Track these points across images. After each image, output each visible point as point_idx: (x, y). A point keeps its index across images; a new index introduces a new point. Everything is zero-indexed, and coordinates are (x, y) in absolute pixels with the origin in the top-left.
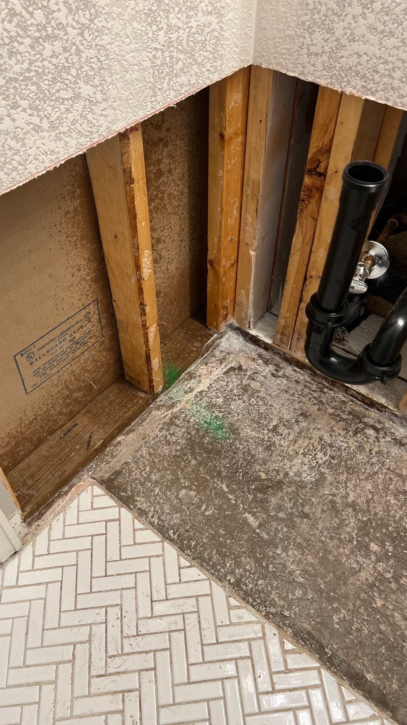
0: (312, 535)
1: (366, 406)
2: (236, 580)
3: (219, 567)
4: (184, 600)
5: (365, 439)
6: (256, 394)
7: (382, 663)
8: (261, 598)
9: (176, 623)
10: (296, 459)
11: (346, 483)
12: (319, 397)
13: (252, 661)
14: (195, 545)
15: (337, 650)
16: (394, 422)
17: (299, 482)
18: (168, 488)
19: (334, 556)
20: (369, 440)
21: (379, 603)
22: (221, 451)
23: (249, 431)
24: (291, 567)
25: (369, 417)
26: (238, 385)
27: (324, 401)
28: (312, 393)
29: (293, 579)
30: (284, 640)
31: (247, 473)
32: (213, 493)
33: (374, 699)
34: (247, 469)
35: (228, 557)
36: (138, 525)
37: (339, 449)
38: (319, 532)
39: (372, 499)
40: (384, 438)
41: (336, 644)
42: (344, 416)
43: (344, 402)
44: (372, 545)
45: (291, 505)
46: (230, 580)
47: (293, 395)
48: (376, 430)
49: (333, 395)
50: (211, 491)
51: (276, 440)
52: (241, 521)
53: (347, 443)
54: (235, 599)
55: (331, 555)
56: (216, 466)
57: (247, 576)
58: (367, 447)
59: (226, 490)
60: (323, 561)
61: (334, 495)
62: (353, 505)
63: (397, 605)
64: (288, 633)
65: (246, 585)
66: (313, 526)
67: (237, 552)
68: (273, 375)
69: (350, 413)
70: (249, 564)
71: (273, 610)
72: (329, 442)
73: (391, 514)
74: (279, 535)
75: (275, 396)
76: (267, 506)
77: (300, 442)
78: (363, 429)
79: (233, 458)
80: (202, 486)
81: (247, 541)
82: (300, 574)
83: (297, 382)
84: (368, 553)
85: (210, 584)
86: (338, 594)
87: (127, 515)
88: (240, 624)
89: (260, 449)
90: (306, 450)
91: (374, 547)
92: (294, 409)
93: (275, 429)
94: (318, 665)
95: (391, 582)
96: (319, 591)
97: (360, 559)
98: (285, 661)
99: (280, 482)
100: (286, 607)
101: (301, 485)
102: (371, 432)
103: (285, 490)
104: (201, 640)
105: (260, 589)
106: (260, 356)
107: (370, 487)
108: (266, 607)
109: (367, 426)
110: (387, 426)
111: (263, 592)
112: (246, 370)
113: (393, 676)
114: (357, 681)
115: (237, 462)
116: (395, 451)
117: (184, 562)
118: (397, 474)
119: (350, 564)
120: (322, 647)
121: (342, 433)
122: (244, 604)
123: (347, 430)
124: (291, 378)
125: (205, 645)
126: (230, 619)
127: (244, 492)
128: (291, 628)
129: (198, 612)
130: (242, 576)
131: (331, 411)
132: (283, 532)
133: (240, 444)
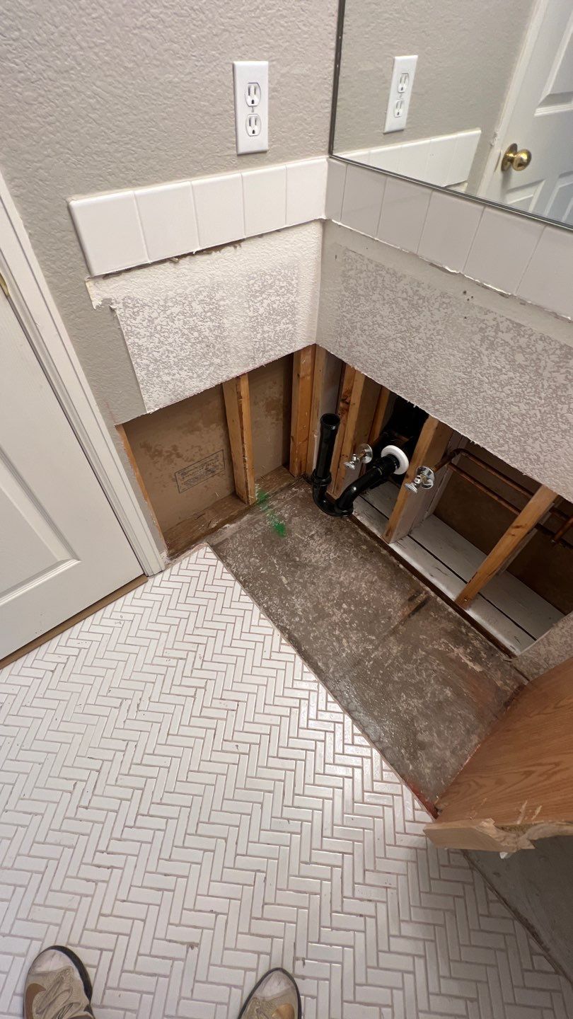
0: (313, 594)
2: (267, 607)
3: (260, 599)
5: (360, 551)
6: (308, 515)
7: (328, 659)
8: (277, 618)
9: (232, 619)
10: (318, 554)
11: (341, 572)
13: (264, 644)
14: (251, 586)
15: (307, 649)
17: (316, 566)
18: (246, 556)
19: (322, 606)
21: (337, 632)
23: (297, 535)
24: (298, 606)
29: (297, 613)
30: (282, 639)
31: (290, 556)
32: (268, 563)
33: (318, 674)
34: (290, 554)
35: (267, 595)
36: (225, 570)
37: (344, 553)
38: (318, 593)
39: (353, 582)
41: (308, 646)
42: (353, 537)
43: (356, 529)
45: (308, 577)
46: (264, 606)
47: (329, 520)
50: (268, 561)
51: (311, 543)
52: (278, 580)
53: (349, 551)
54: (264, 615)
55: (320, 605)
56: (274, 550)
57: (274, 606)
58: (360, 555)
59: (276, 562)
60: (315, 607)
61: (332, 576)
62: (341, 584)
63: (346, 635)
64: (286, 636)
65: (272, 610)
66: (316, 589)
67: (272, 594)
70: (277, 601)
71: (282, 624)
73: (360, 592)
74: (296, 590)
76: (295, 575)
80: (263, 558)
81: (279, 589)
82: (301, 611)
84: (340, 607)
85: (254, 606)
86: (317, 624)
87: (220, 564)
88: (263, 626)
89: (301, 545)
91: (345, 606)
94: (295, 653)
95: (347, 624)
96: (308, 621)
97: (335, 610)
98: (280, 648)
99: (306, 564)
100: (288, 625)
101: (317, 568)
103: (307, 569)
104: (242, 630)
105: (278, 613)
108: (279, 622)
111: (279, 615)
113: (331, 666)
114: (312, 664)
117: (243, 593)
119: (329, 611)
120: (300, 646)
122: (268, 618)
123: (352, 544)
125: (243, 632)
126: (258, 624)
127: (285, 566)
128: (288, 634)
130: (271, 605)
132: (299, 589)
133: (291, 540)
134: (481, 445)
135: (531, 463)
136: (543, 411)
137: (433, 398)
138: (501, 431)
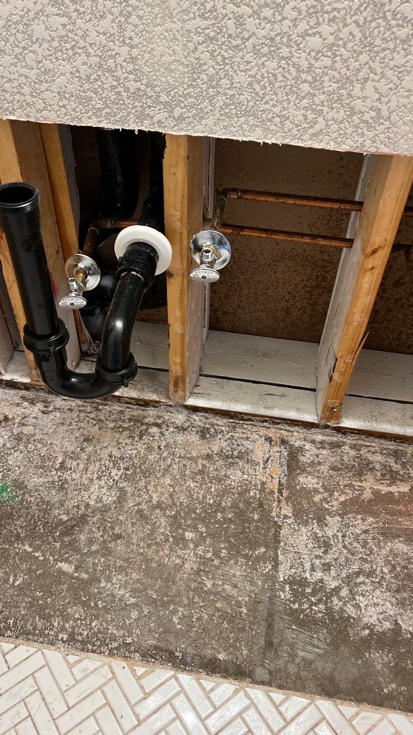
0: (129, 553)
1: (142, 408)
2: (69, 635)
3: (47, 632)
4: (20, 685)
5: (151, 439)
6: (32, 439)
7: (228, 637)
8: (99, 639)
9: (18, 713)
10: (92, 486)
11: (146, 487)
12: (97, 416)
13: (110, 706)
14: (13, 623)
15: (186, 648)
16: (171, 412)
17: (102, 507)
19: (156, 562)
20: (155, 438)
21: (209, 584)
22: (12, 513)
23: (36, 480)
24: (120, 593)
25: (149, 416)
26: (10, 437)
27: (103, 418)
28: (88, 415)
29: (125, 604)
30: (134, 668)
31: (47, 523)
32: (17, 559)
33: (231, 675)
34: (46, 519)
35: (53, 616)
37: (130, 459)
38: (135, 546)
39: (174, 491)
40: (167, 430)
41: (184, 643)
42: (126, 425)
43: (121, 412)
44: (187, 534)
45: (101, 533)
46: (62, 638)
47: (70, 424)
48: (158, 425)
49: (109, 409)
50: (14, 558)
51: (67, 477)
52: (55, 574)
53: (135, 449)
54: (73, 654)
55: (153, 563)
56: (11, 531)
57: (79, 624)
58: (155, 445)
59: (30, 550)
60: (148, 572)
61: (139, 504)
62: (159, 505)
63: (225, 578)
64: (137, 658)
65: (81, 634)
66: (129, 543)
67: (61, 607)
68: (44, 412)
69: (130, 420)
70: (77, 611)
71: (115, 645)
72: (119, 456)
73: (194, 497)
74: (98, 568)
75: (53, 433)
76: (77, 546)
77: (91, 468)
78: (146, 430)
79: (28, 514)
81: (68, 590)
82: (130, 595)
83: (71, 410)
84: (185, 543)
85: (43, 653)
86: (171, 596)
88: (86, 676)
89: (54, 492)
90: (100, 473)
91: (189, 535)
92: (76, 438)
93: (62, 466)
94: (172, 673)
95: (213, 560)
96: (153, 602)
97: (180, 553)
98: (142, 687)
100: (127, 634)
101: (105, 509)
102: (154, 430)
103: (90, 522)
104: (52, 716)
105: (96, 630)
106: (23, 398)
107: (169, 482)
108: (107, 645)
109: (149, 425)
110: (167, 418)
111: (99, 632)
112: (14, 418)
113: (241, 644)
114: (212, 667)
115: (33, 516)
116: (180, 438)
117: (7, 646)
118: (188, 458)
119: (173, 561)
120: (171, 653)
121: (128, 441)
122: (83, 654)
123: (132, 437)
124: (64, 409)
125: (57, 719)
126: (74, 678)
127: (50, 543)
128: (137, 652)
129: (39, 689)
130: (73, 628)
131: (112, 425)
132: (101, 563)
133: (31, 496)
134: (279, 142)
135: (369, 127)
136: (361, 22)
137: (164, 98)
138: (304, 98)
